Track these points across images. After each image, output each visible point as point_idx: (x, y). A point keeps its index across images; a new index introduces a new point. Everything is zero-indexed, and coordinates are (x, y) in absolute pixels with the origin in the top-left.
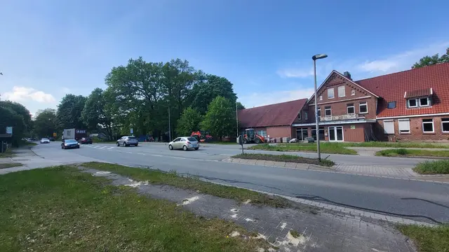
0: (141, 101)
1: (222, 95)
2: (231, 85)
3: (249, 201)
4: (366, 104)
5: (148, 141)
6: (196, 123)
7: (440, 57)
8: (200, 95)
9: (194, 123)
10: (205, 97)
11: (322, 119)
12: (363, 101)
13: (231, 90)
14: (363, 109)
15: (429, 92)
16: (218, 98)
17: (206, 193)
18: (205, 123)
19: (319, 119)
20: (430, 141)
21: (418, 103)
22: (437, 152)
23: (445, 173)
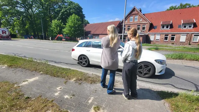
0: (22, 12)
1: (76, 14)
2: (82, 9)
3: (74, 79)
4: (145, 26)
5: (30, 38)
6: (61, 30)
7: (177, 7)
8: (63, 13)
9: (59, 29)
10: (66, 14)
11: (125, 32)
12: (144, 24)
13: (82, 12)
14: (144, 28)
15: (170, 23)
16: (74, 15)
17: (47, 74)
18: (66, 30)
19: (124, 32)
20: (165, 44)
21: (165, 27)
22: (169, 49)
23: (176, 59)
